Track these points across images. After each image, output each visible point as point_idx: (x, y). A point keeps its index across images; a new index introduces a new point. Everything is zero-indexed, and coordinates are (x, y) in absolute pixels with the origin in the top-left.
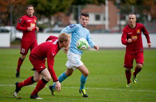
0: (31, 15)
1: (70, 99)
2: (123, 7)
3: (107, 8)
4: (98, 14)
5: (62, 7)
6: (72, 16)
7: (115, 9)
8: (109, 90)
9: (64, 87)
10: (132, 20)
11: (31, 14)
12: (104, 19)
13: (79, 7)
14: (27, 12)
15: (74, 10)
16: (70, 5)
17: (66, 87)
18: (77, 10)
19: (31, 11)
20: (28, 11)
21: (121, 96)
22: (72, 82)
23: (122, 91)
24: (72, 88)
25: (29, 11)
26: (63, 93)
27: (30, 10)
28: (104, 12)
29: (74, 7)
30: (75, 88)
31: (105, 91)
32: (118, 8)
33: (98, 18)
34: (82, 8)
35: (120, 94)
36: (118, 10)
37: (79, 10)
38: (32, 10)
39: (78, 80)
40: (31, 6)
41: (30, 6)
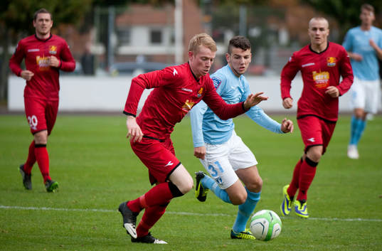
0: (44, 34)
1: (89, 239)
2: (219, 11)
3: (178, 14)
4: (156, 27)
5: (69, 11)
6: (94, 34)
7: (199, 16)
8: (185, 216)
9: (75, 210)
10: (318, 32)
11: (46, 32)
12: (173, 40)
13: (112, 11)
14: (35, 25)
15: (97, 20)
16: (87, 8)
17: (81, 208)
18: (105, 19)
19: (45, 22)
20: (37, 24)
21: (214, 229)
22: (95, 197)
23: (218, 217)
24: (96, 210)
25: (41, 23)
26: (73, 224)
27: (42, 20)
28: (172, 23)
29: (98, 10)
30: (102, 210)
31: (176, 218)
32: (207, 13)
33: (156, 38)
34: (118, 15)
35: (213, 224)
36: (207, 19)
37: (111, 18)
38: (47, 20)
39: (110, 192)
40: (45, 10)
41: (43, 12)
